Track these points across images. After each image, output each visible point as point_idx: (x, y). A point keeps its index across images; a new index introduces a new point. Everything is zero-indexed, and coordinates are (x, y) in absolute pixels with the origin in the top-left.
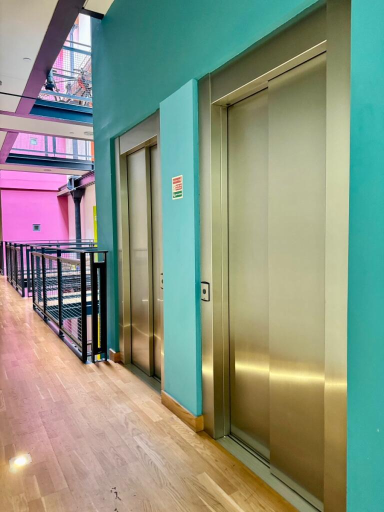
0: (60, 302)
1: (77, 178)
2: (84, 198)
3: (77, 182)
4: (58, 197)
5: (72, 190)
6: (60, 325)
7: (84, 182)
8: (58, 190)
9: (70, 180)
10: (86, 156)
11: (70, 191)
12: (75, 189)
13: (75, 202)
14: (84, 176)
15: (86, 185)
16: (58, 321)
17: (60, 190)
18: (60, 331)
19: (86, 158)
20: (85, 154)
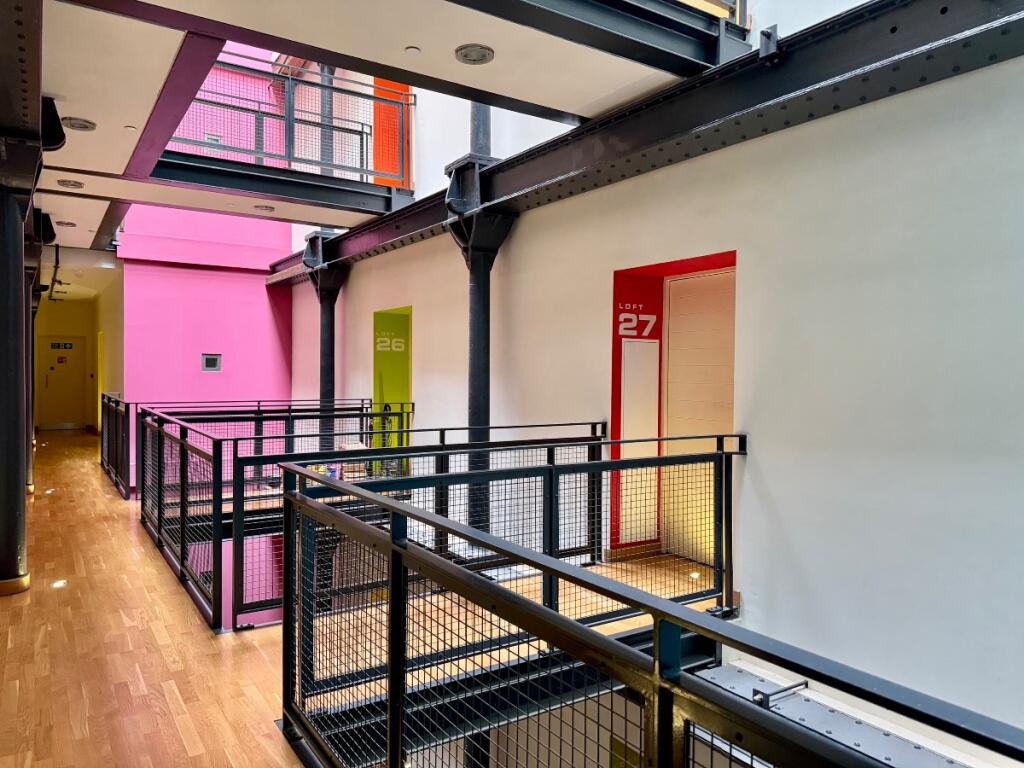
0: (184, 511)
1: (333, 237)
2: (344, 292)
3: (332, 248)
4: (269, 287)
5: (318, 267)
6: (183, 557)
7: (353, 247)
8: (268, 269)
9: (313, 241)
10: (361, 170)
11: (310, 270)
12: (326, 264)
13: (321, 302)
14: (355, 232)
15: (353, 258)
16: (178, 549)
17: (274, 269)
18: (181, 571)
19: (362, 177)
20: (358, 166)
